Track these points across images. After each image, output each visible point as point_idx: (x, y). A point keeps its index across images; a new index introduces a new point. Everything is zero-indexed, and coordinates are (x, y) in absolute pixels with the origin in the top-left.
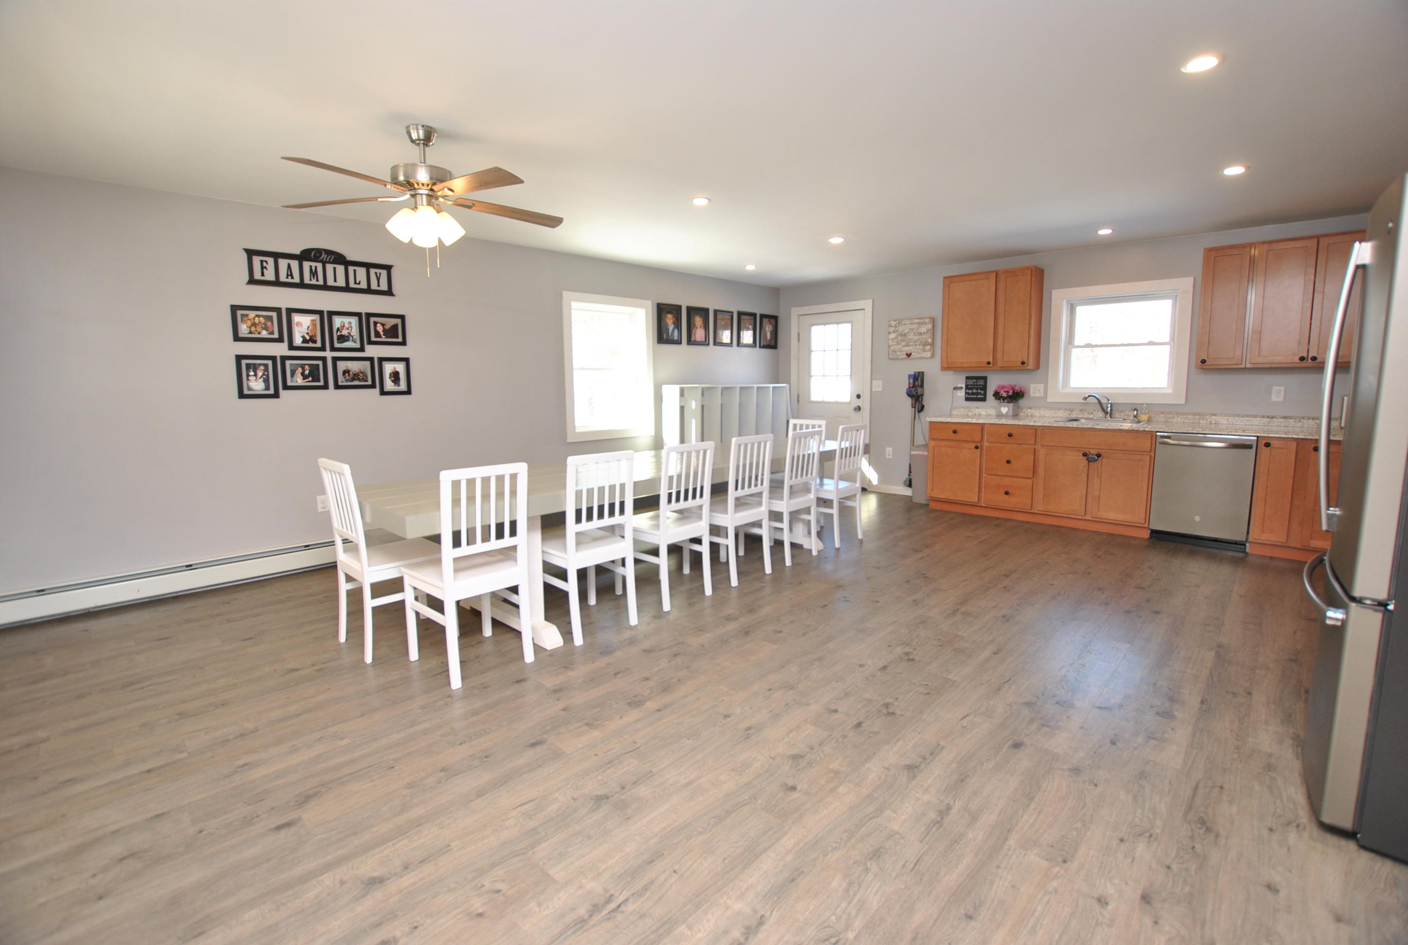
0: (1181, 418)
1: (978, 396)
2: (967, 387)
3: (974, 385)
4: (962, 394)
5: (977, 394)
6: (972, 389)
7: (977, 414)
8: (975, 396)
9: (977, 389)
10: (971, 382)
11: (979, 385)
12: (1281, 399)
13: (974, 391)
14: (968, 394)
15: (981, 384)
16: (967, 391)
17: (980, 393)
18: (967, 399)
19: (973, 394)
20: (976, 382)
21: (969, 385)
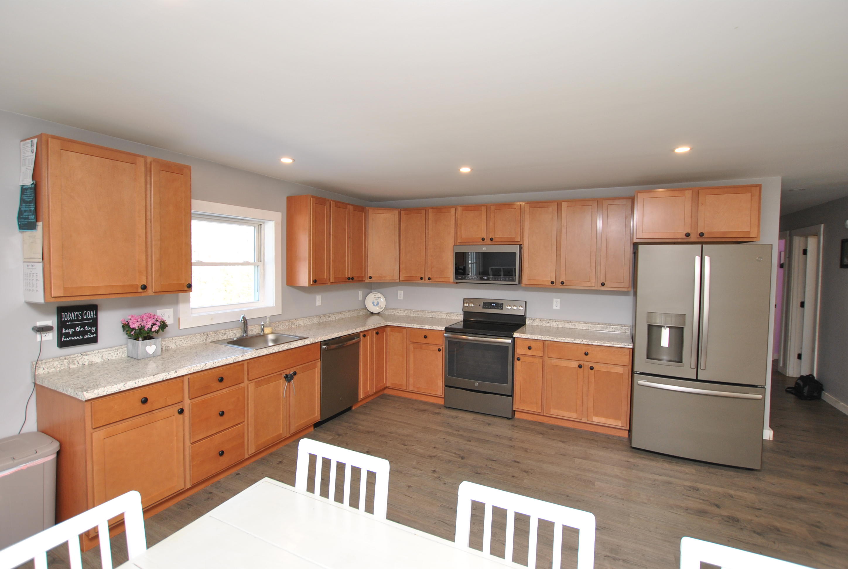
0: (282, 326)
1: (86, 337)
2: (62, 324)
3: (78, 320)
4: (51, 337)
5: (85, 333)
6: (74, 327)
7: (87, 363)
8: (81, 337)
9: (83, 326)
10: (69, 316)
11: (87, 319)
12: (320, 304)
13: (78, 329)
14: (67, 335)
15: (90, 317)
16: (64, 331)
17: (90, 331)
18: (62, 344)
19: (75, 334)
20: (82, 315)
21: (68, 321)
